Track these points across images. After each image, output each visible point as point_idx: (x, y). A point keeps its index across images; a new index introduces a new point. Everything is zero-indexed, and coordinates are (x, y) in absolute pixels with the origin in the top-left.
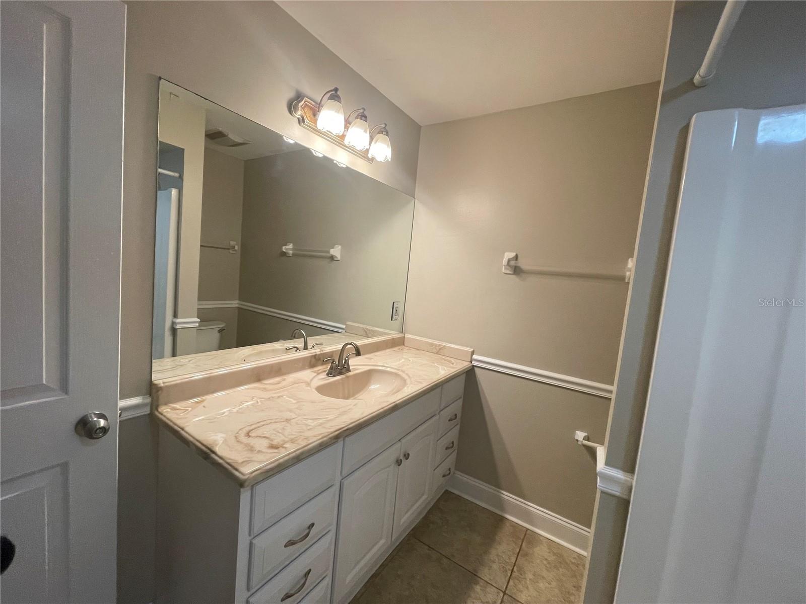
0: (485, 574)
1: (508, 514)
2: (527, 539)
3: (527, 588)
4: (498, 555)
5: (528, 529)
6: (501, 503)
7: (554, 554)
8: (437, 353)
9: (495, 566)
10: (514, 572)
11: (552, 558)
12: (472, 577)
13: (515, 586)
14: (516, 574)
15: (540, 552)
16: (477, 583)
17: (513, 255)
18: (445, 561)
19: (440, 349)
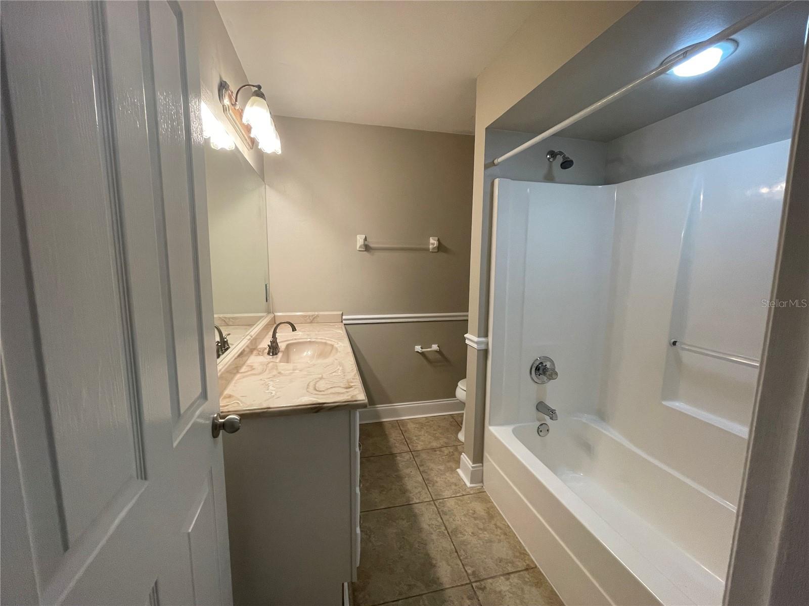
0: (395, 451)
1: (384, 418)
2: (400, 425)
3: (418, 443)
4: (394, 439)
5: (397, 420)
6: (377, 414)
7: (417, 423)
8: (311, 322)
9: (397, 445)
10: (407, 441)
11: (417, 426)
12: (392, 456)
13: (413, 446)
14: (408, 441)
15: (411, 426)
16: (396, 457)
17: (364, 236)
18: (372, 458)
19: (314, 318)
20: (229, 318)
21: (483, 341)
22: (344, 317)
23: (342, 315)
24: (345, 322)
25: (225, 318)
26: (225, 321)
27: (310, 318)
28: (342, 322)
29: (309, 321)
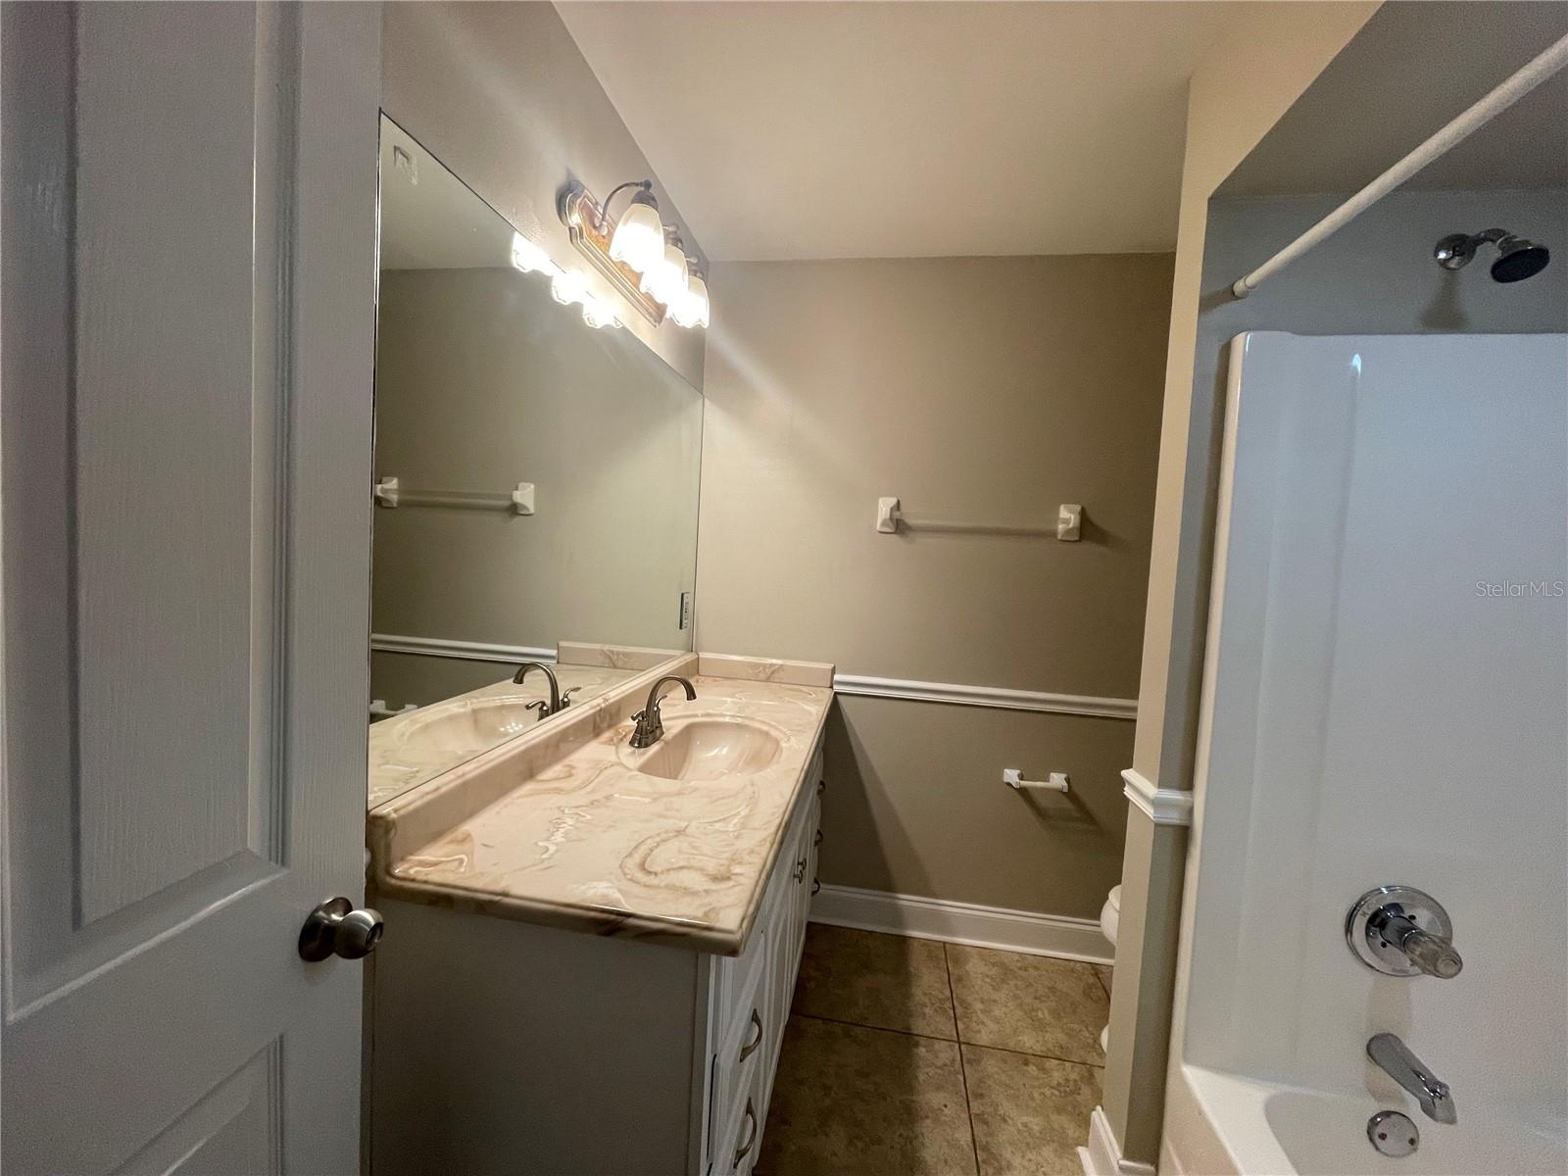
0: (920, 1027)
1: (913, 929)
2: (948, 956)
3: (983, 1023)
4: (925, 994)
5: (944, 943)
6: (897, 916)
7: (994, 965)
8: (768, 680)
9: (927, 1010)
10: (956, 1009)
11: (994, 971)
12: (907, 1039)
13: (967, 1027)
14: (959, 1011)
15: (975, 967)
16: (917, 1045)
17: (893, 501)
18: (858, 1030)
19: (773, 672)
20: (618, 654)
21: (1177, 800)
22: (837, 677)
23: (833, 671)
24: (837, 688)
25: (612, 652)
26: (611, 659)
27: (767, 670)
28: (831, 687)
29: (762, 676)
